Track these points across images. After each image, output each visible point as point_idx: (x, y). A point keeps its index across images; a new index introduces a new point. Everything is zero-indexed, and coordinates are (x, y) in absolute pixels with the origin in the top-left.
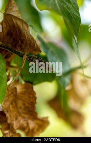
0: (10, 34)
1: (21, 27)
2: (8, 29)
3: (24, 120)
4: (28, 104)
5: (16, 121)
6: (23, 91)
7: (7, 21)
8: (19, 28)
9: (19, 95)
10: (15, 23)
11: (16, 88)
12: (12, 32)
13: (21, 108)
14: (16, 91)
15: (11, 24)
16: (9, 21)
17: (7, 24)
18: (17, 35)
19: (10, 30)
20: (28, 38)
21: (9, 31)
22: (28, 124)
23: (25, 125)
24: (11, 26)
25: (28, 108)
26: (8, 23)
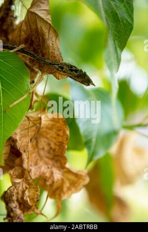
0: (29, 42)
1: (47, 34)
2: (28, 34)
3: (46, 167)
4: (55, 144)
5: (36, 167)
6: (49, 124)
7: (29, 22)
8: (43, 35)
9: (44, 129)
10: (39, 26)
11: (40, 118)
12: (33, 39)
13: (43, 149)
14: (40, 123)
15: (34, 27)
16: (31, 22)
17: (28, 27)
18: (40, 45)
19: (30, 36)
20: (52, 52)
21: (28, 36)
22: (52, 173)
23: (48, 175)
24: (33, 30)
25: (54, 150)
26: (30, 26)
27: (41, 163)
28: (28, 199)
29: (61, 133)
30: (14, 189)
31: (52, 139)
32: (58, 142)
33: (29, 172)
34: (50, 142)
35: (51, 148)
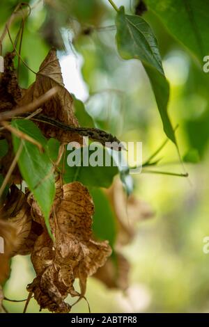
3: (73, 242)
11: (62, 190)
14: (63, 196)
20: (70, 120)
22: (80, 248)
27: (67, 240)
28: (63, 281)
29: (82, 203)
30: (48, 273)
31: (72, 211)
32: (80, 213)
33: (59, 251)
34: (71, 215)
35: (72, 221)
